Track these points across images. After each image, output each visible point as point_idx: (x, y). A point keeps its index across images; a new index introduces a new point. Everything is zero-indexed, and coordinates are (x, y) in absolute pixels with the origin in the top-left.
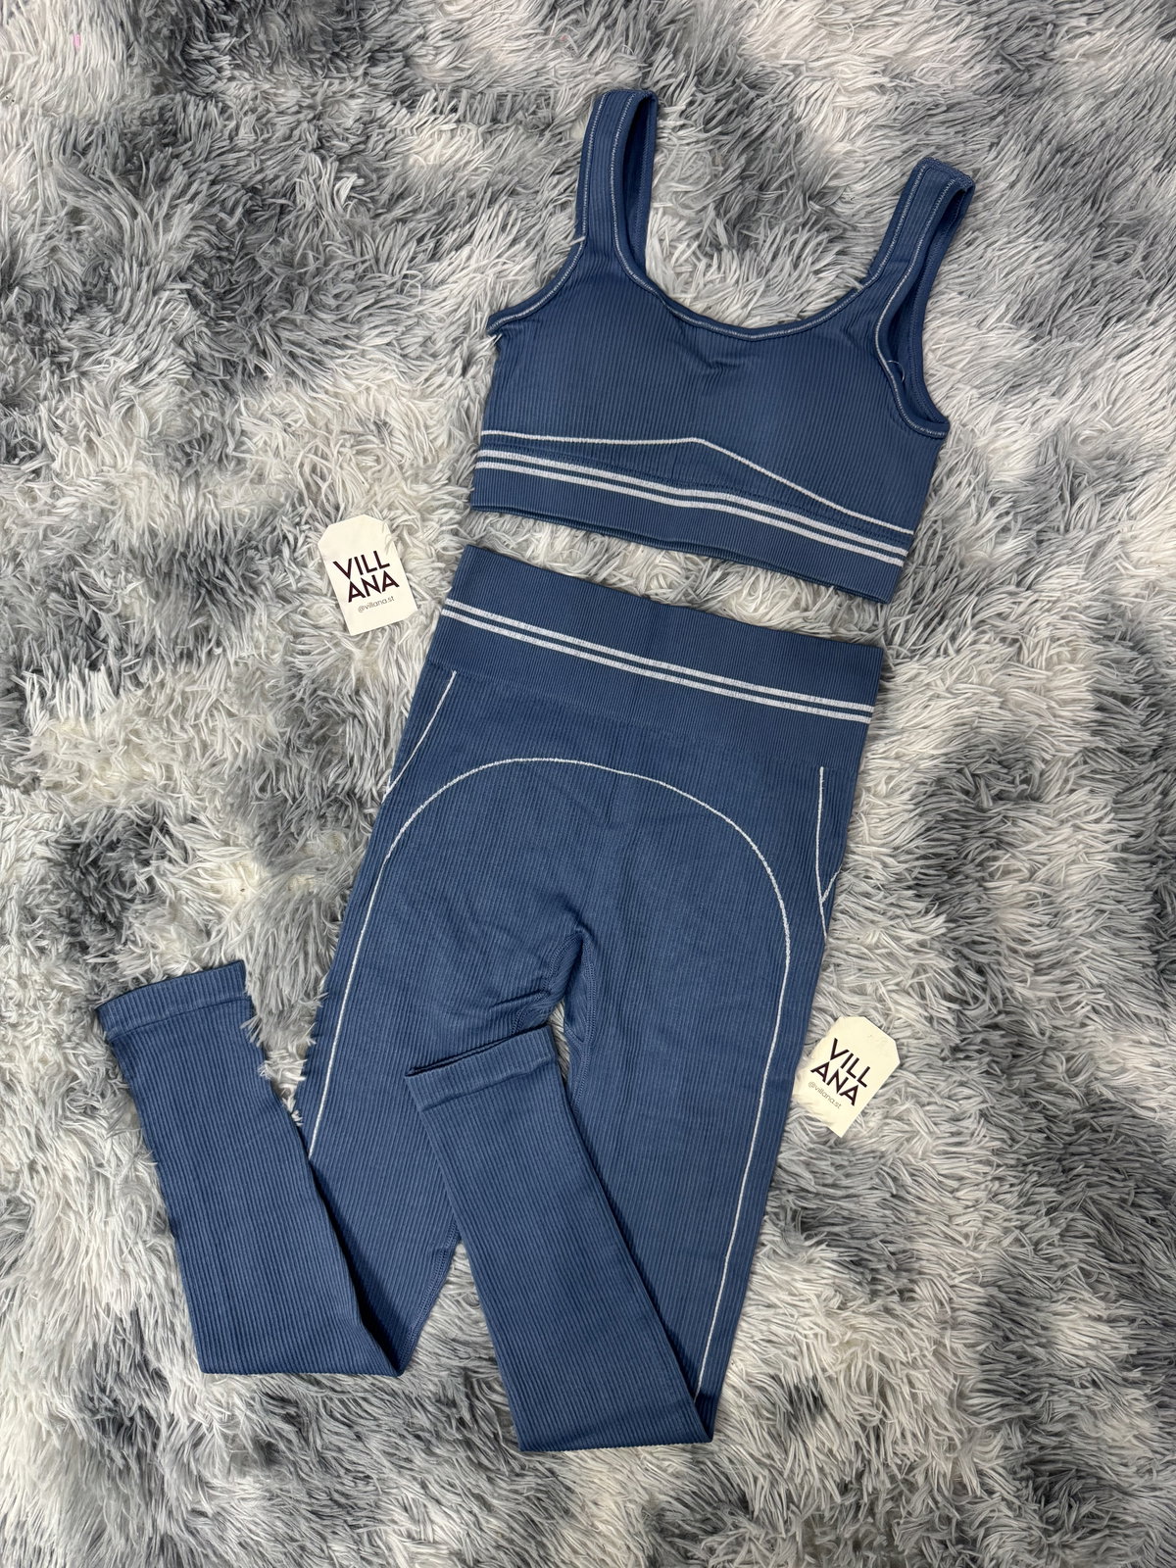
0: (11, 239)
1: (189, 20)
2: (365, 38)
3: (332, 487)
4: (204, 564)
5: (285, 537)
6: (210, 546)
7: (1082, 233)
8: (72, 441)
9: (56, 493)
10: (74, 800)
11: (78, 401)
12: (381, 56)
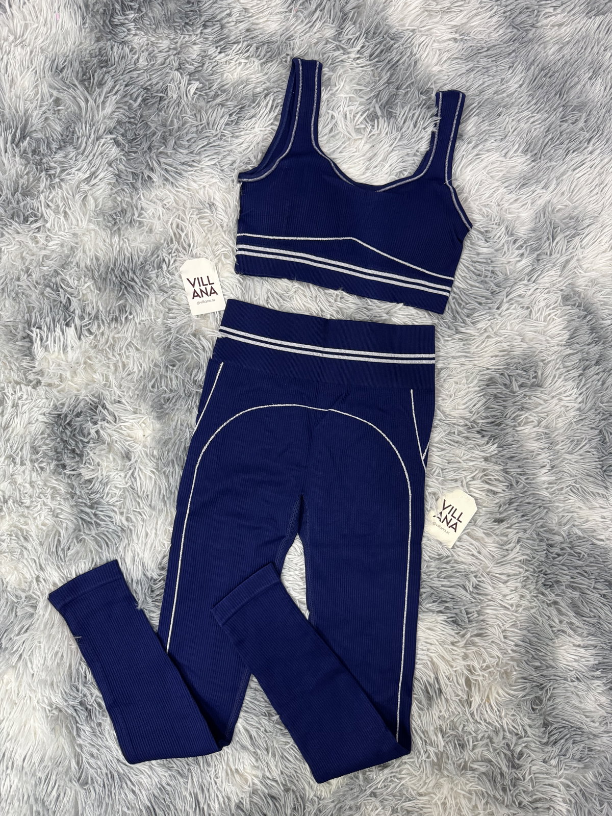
0: (25, 114)
1: (113, 5)
2: (201, 15)
3: (187, 235)
4: (123, 273)
5: (164, 260)
6: (126, 265)
7: (555, 110)
8: (57, 212)
9: (48, 239)
10: (59, 392)
11: (60, 193)
12: (208, 24)
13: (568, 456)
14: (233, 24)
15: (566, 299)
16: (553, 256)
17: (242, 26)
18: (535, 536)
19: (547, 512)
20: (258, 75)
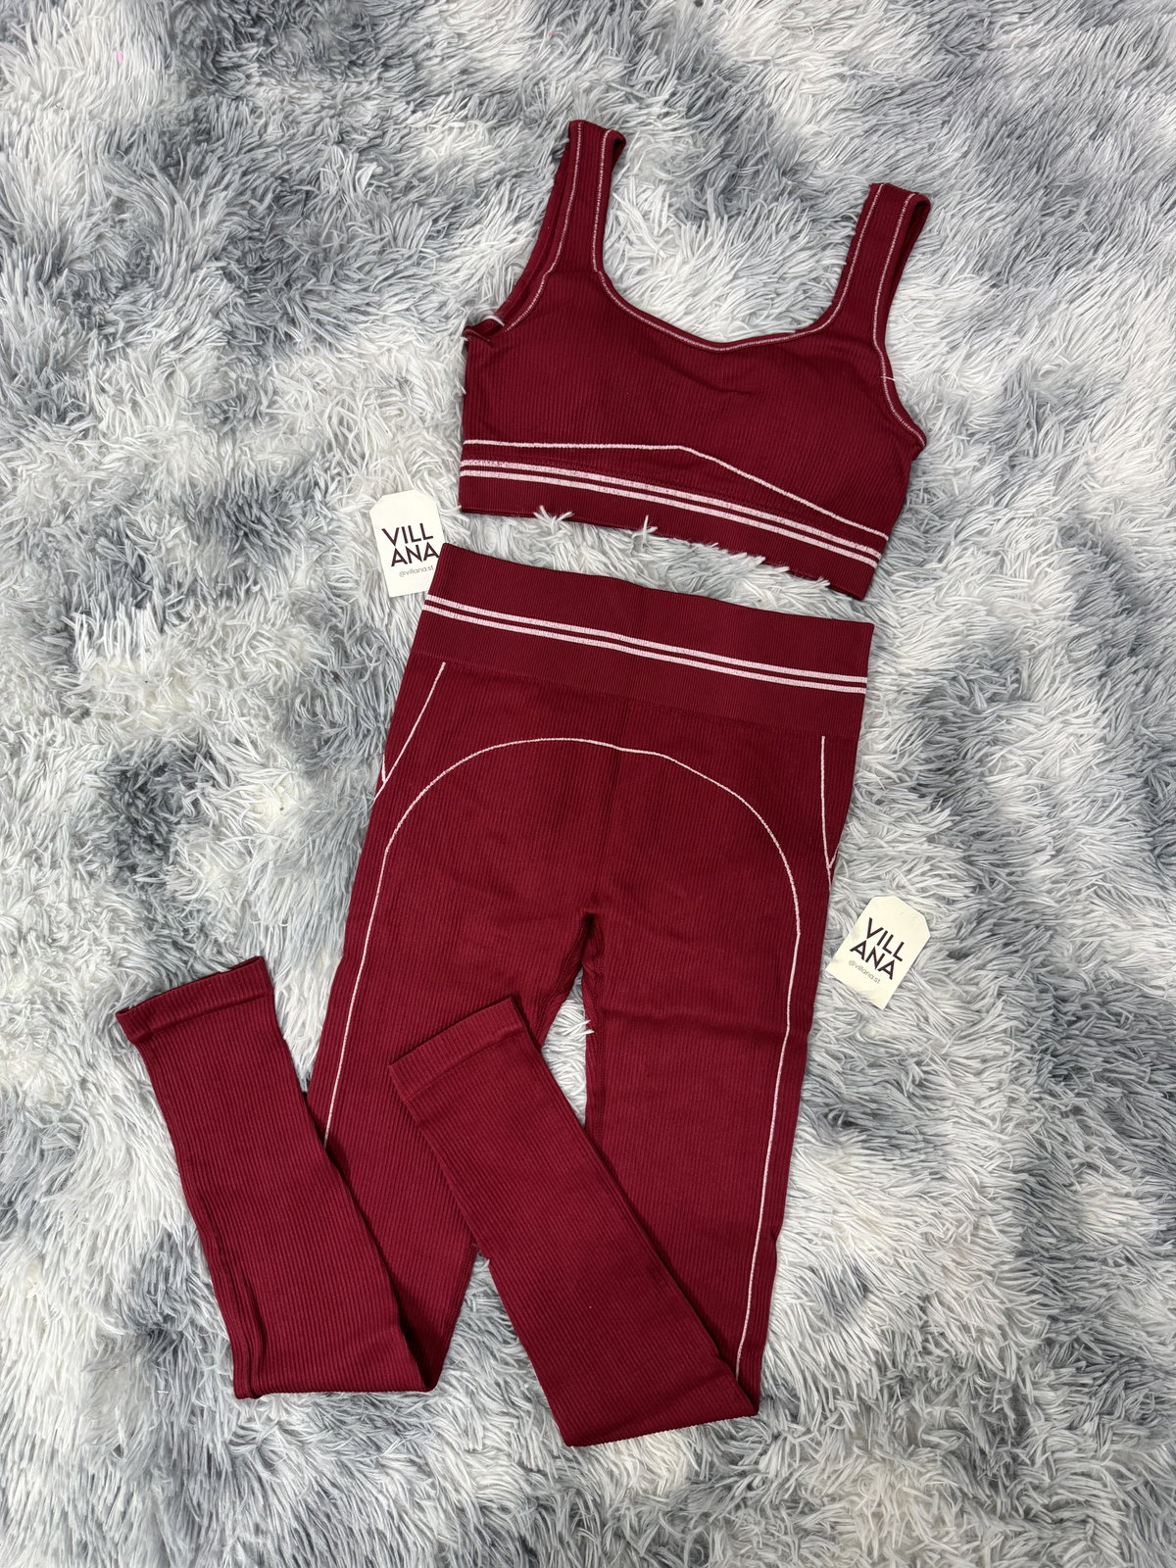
0: (60, 229)
1: (219, 33)
2: (378, 49)
3: (357, 437)
4: (241, 509)
5: (316, 484)
6: (246, 493)
7: (1030, 195)
8: (118, 399)
9: (103, 450)
10: (123, 728)
11: (124, 367)
12: (391, 62)
13: (1087, 830)
14: (437, 60)
15: (1067, 534)
16: (1040, 458)
17: (454, 65)
18: (1031, 983)
19: (1052, 937)
20: (483, 149)
